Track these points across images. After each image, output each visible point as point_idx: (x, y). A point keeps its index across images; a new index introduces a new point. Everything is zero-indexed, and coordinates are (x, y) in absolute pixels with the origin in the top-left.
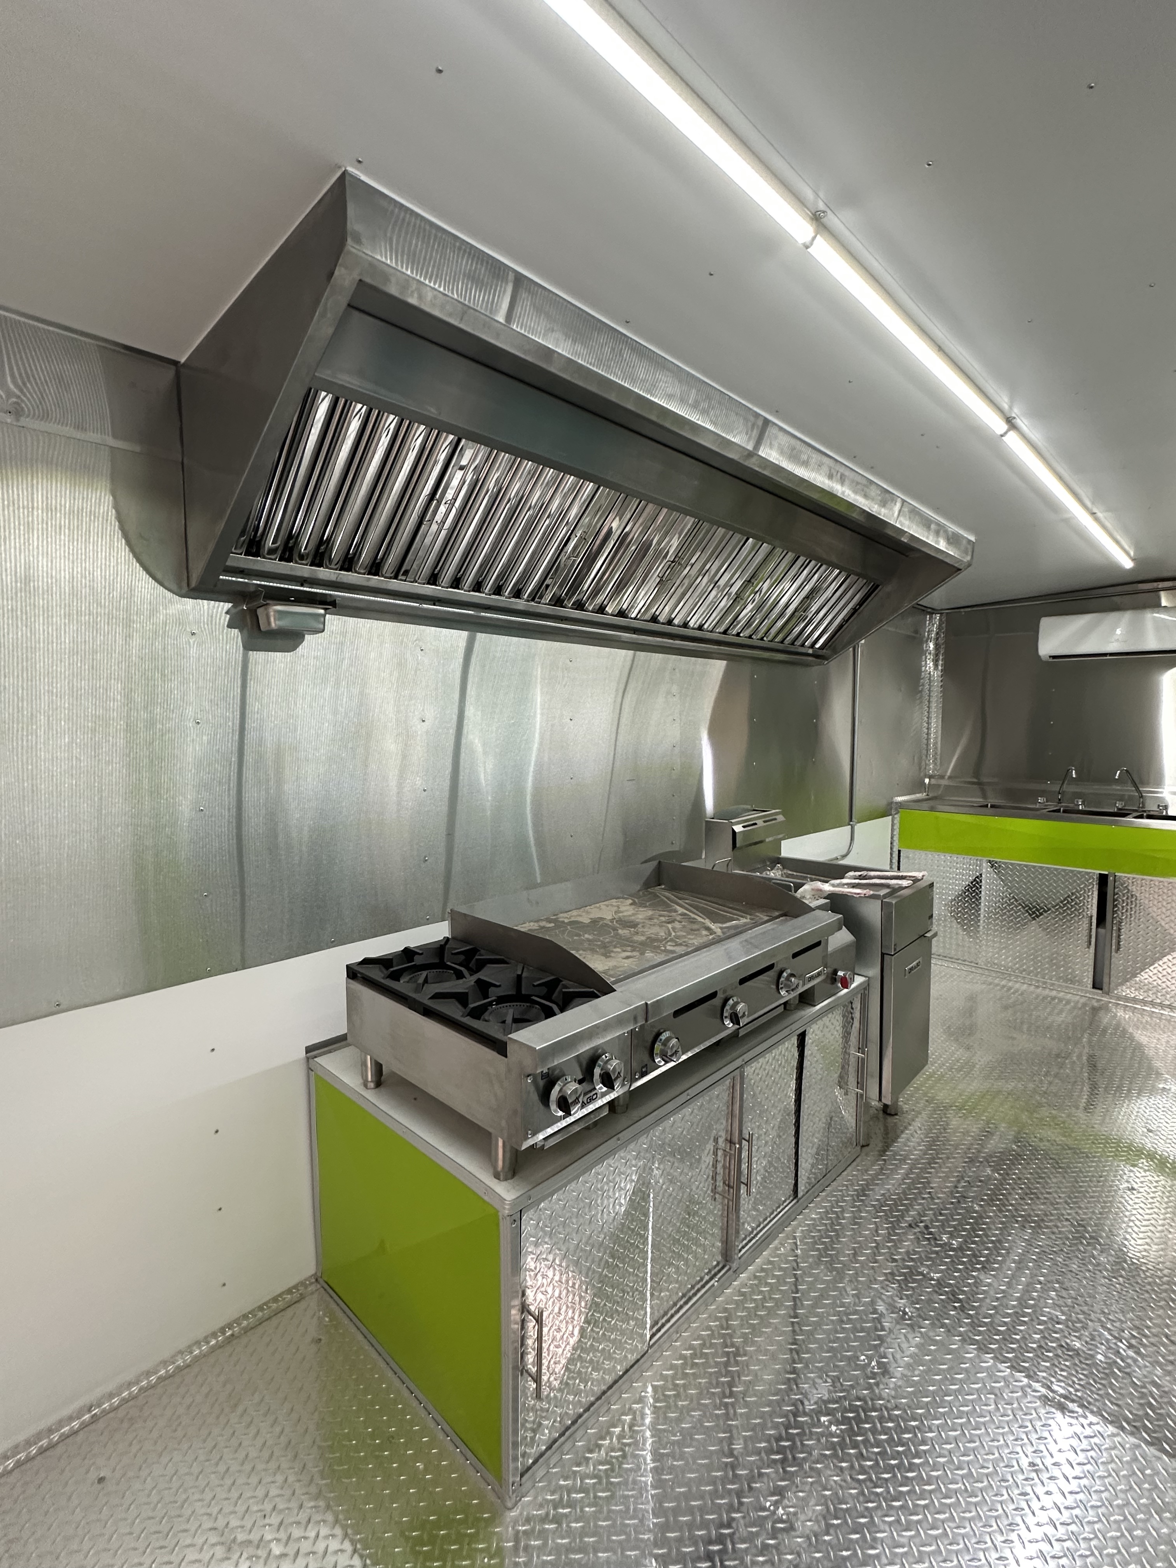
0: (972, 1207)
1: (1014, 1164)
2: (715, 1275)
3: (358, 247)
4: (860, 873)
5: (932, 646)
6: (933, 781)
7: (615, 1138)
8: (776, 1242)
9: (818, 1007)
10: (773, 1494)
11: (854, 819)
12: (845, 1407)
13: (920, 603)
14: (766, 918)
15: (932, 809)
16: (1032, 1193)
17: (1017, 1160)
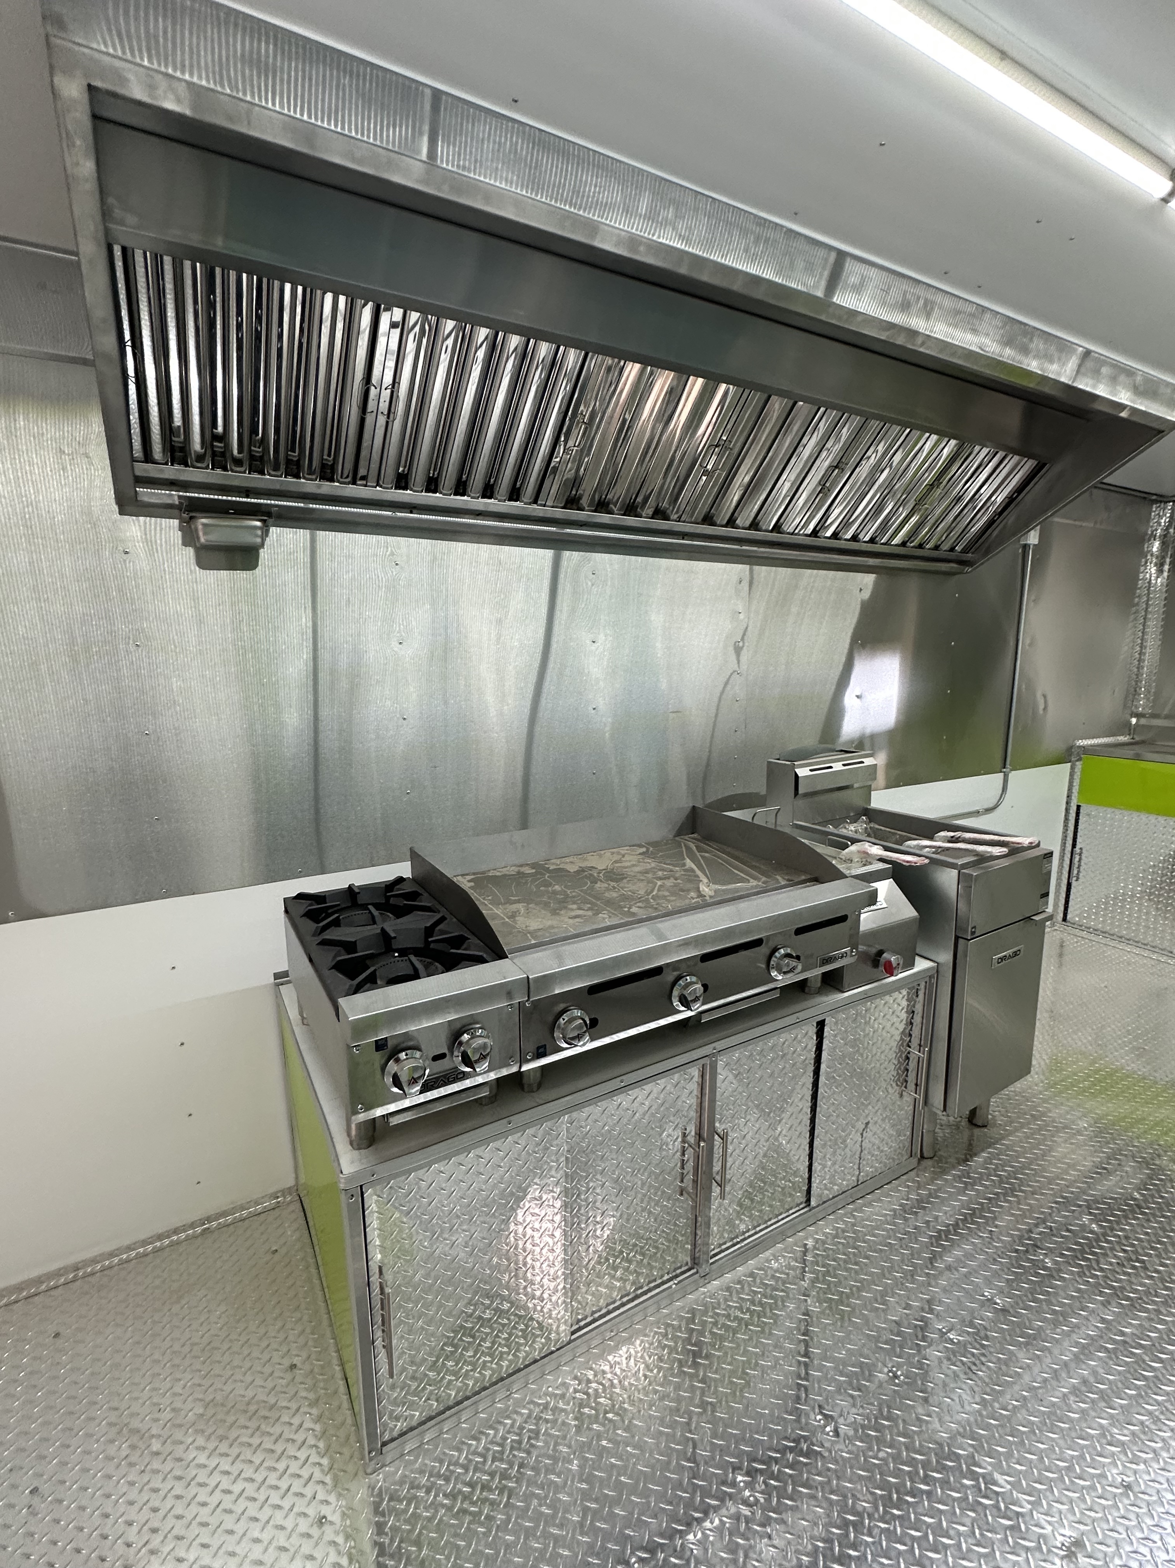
0: (1043, 1261)
1: (1126, 1217)
2: (677, 1276)
3: (64, 35)
4: (952, 834)
5: (1156, 546)
6: (1143, 721)
7: (505, 1121)
8: (768, 1253)
9: (846, 994)
10: (645, 1549)
11: (1008, 766)
12: (773, 1472)
13: (1105, 481)
14: (783, 883)
15: (1138, 757)
16: (1138, 1261)
17: (1134, 1212)
